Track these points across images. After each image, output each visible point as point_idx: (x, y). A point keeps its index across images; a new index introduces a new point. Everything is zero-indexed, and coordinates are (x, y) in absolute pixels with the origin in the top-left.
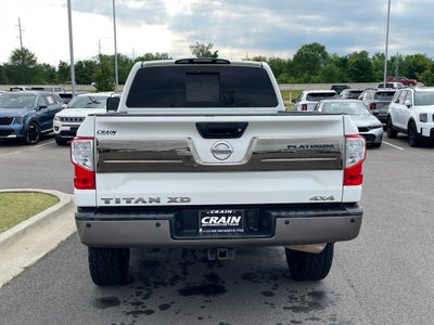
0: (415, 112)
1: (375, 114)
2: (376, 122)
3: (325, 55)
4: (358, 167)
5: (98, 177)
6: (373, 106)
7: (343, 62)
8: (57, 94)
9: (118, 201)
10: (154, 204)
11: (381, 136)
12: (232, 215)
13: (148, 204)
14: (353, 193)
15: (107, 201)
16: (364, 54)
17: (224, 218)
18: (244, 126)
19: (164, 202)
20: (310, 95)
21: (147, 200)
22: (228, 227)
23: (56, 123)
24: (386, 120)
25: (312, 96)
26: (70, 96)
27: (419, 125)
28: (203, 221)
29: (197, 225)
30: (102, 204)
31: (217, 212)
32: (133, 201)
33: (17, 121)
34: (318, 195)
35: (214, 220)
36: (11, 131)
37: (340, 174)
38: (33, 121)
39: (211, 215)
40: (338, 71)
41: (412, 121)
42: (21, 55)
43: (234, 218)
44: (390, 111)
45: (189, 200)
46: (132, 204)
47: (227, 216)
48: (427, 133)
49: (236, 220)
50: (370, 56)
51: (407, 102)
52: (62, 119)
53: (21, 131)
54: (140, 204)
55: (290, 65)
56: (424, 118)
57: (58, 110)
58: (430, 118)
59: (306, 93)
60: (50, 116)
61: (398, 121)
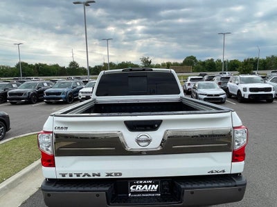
0: (241, 87)
1: (222, 88)
2: (223, 92)
3: (196, 61)
4: (243, 149)
5: (57, 159)
6: (219, 84)
7: (204, 63)
8: (81, 81)
9: (71, 175)
10: (96, 177)
11: (225, 98)
12: (152, 184)
13: (92, 177)
14: (238, 167)
15: (64, 175)
16: (212, 60)
17: (146, 186)
18: (159, 123)
19: (103, 176)
20: (192, 79)
21: (91, 175)
22: (149, 192)
23: (80, 94)
24: (226, 90)
25: (192, 80)
26: (87, 82)
27: (243, 93)
28: (131, 188)
29: (127, 191)
30: (61, 177)
31: (141, 182)
32: (81, 175)
33: (63, 94)
34: (214, 170)
35: (139, 188)
36: (61, 98)
37: (229, 155)
38: (70, 93)
39: (137, 184)
40: (201, 67)
41: (239, 91)
42: (73, 64)
43: (154, 186)
44: (228, 86)
45: (120, 174)
46: (81, 177)
47: (148, 184)
48: (247, 97)
49: (155, 187)
50: (215, 61)
51: (237, 82)
52: (82, 93)
53: (65, 98)
54: (86, 177)
55: (182, 65)
56: (245, 90)
57: (81, 88)
58: (248, 90)
59: (189, 78)
60: (77, 91)
61: (232, 90)
